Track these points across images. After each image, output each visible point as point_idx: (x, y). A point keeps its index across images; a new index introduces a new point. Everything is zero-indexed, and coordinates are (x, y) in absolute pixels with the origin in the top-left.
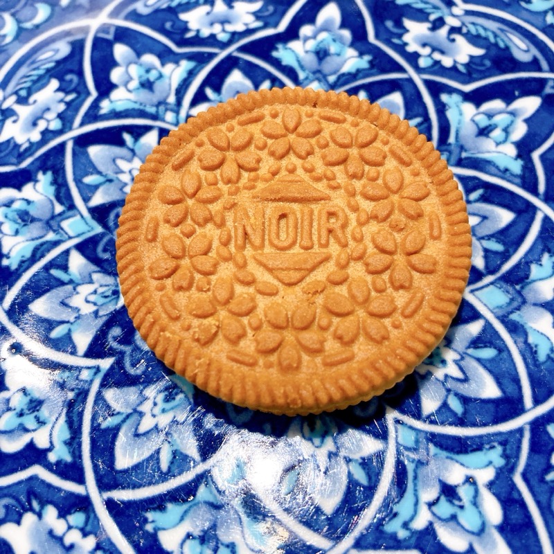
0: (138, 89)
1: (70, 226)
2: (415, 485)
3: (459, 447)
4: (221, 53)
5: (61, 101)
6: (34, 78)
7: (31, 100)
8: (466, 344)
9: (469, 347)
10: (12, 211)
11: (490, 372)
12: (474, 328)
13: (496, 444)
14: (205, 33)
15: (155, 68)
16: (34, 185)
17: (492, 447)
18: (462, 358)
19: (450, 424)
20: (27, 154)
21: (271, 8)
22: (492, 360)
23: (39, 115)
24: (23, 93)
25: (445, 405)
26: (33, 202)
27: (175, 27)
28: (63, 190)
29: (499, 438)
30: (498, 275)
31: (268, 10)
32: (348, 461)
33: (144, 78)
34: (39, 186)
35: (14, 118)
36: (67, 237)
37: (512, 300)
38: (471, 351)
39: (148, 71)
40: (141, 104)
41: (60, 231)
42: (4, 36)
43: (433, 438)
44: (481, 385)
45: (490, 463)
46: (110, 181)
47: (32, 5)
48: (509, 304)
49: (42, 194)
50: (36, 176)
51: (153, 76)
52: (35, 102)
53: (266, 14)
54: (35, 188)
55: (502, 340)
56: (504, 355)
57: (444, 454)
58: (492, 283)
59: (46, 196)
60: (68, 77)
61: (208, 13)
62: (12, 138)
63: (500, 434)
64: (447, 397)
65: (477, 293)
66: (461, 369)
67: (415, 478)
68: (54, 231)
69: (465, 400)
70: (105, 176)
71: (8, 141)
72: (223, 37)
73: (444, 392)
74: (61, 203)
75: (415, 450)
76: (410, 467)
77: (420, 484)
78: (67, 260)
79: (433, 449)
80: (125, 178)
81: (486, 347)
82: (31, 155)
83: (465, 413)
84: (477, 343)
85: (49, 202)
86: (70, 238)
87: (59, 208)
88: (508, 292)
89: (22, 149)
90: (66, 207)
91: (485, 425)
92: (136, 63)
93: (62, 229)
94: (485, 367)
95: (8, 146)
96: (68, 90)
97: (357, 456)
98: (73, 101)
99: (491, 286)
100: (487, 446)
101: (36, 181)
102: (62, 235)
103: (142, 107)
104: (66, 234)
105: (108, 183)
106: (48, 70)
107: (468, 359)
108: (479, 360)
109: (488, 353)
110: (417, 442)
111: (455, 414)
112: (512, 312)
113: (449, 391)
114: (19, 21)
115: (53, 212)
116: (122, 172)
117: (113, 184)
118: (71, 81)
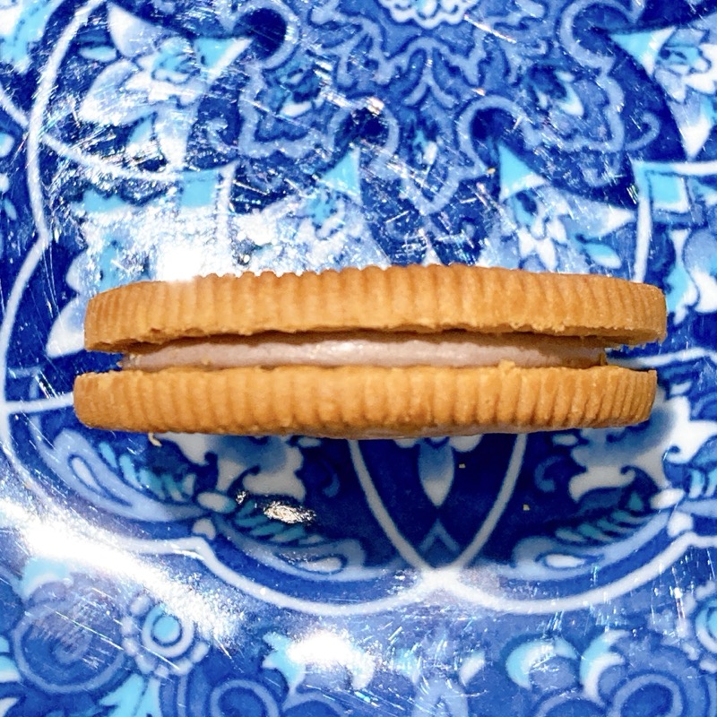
1: (676, 198)
5: (584, 442)
6: (603, 523)
7: (629, 478)
16: (696, 304)
20: (682, 370)
23: (629, 435)
24: (636, 502)
26: (711, 274)
27: (324, 478)
28: (658, 267)
34: (689, 298)
35: (674, 458)
36: (689, 183)
41: (694, 199)
42: (614, 649)
46: (581, 238)
47: (535, 689)
49: (693, 280)
50: (687, 318)
52: (625, 470)
54: (699, 297)
59: (688, 272)
60: (548, 486)
61: (255, 470)
62: (692, 418)
68: (703, 203)
70: (584, 252)
71: (701, 416)
74: (670, 245)
78: (707, 143)
80: (556, 230)
82: (678, 364)
85: (688, 258)
86: (686, 178)
87: (679, 238)
89: (686, 386)
90: (667, 235)
92: (427, 440)
93: (690, 200)
95: (704, 408)
96: (562, 459)
101: (690, 308)
102: (696, 189)
104: (687, 189)
105: (587, 238)
106: (574, 525)
114: (575, 666)
115: (690, 236)
116: (556, 243)
117: (580, 231)
118: (547, 476)
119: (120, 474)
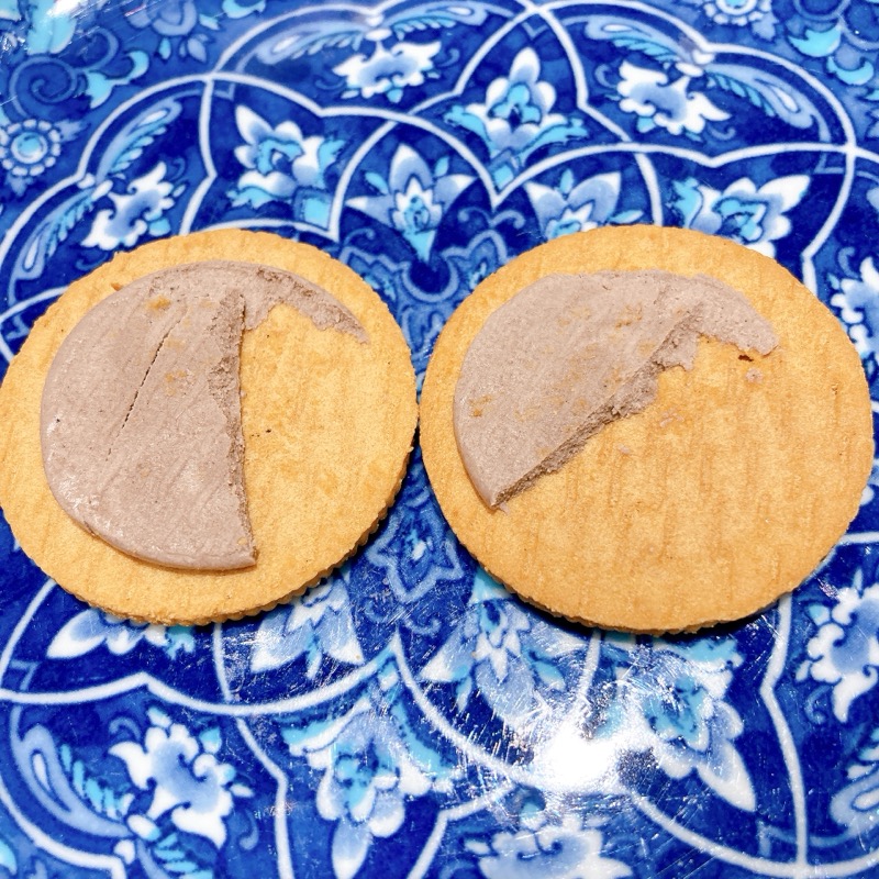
0: (385, 767)
2: (533, 143)
3: (473, 140)
4: (241, 717)
5: (494, 854)
8: (381, 199)
9: (382, 194)
10: (682, 728)
11: (389, 166)
12: (360, 203)
13: (446, 121)
14: (224, 772)
15: (335, 778)
17: (450, 121)
18: (397, 191)
19: (461, 157)
21: (114, 727)
22: (377, 171)
23: (540, 860)
25: (451, 172)
26: (646, 717)
27: (245, 829)
29: (439, 122)
30: (290, 223)
31: (122, 727)
32: (566, 196)
33: (362, 776)
37: (306, 197)
38: (384, 190)
39: (348, 783)
40: (404, 735)
43: (485, 158)
44: (406, 163)
45: (465, 114)
46: (533, 655)
48: (312, 197)
51: (349, 769)
53: (128, 722)
55: (352, 177)
56: (364, 167)
57: (490, 145)
58: (303, 221)
61: (186, 806)
62: (603, 855)
63: (435, 124)
64: (441, 177)
65: (324, 225)
66: (407, 185)
67: (528, 147)
69: (432, 164)
70: (533, 668)
71: (611, 855)
72: (212, 741)
73: (440, 181)
75: (508, 163)
76: (524, 156)
77: (529, 141)
79: (494, 154)
80: (512, 642)
81: (369, 184)
83: (441, 156)
84: (373, 192)
87: (622, 676)
88: (301, 205)
89: (603, 820)
90: (612, 670)
91: (439, 139)
92: (349, 816)
94: (388, 172)
95: (617, 847)
96: (470, 866)
97: (555, 193)
98: (478, 837)
99: (307, 219)
100: (453, 125)
103: (407, 729)
105: (538, 655)
107: (394, 187)
108: (387, 179)
109: (374, 179)
110: (500, 167)
111: (451, 162)
112: (318, 189)
113: (435, 180)
116: (511, 655)
117: (535, 648)
119: (70, 778)
